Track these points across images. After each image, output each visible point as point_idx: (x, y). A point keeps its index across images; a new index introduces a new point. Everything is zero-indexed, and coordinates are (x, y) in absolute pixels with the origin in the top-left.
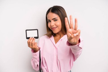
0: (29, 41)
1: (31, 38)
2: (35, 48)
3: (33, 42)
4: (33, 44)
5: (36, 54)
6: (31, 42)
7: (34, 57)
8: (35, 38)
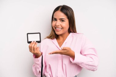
0: (30, 46)
1: (33, 42)
2: (37, 53)
3: (35, 47)
4: (36, 49)
5: (38, 60)
6: (33, 46)
7: (36, 62)
8: (37, 43)
